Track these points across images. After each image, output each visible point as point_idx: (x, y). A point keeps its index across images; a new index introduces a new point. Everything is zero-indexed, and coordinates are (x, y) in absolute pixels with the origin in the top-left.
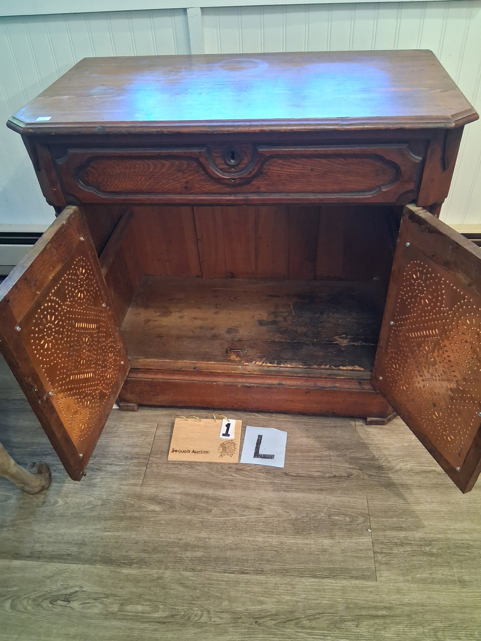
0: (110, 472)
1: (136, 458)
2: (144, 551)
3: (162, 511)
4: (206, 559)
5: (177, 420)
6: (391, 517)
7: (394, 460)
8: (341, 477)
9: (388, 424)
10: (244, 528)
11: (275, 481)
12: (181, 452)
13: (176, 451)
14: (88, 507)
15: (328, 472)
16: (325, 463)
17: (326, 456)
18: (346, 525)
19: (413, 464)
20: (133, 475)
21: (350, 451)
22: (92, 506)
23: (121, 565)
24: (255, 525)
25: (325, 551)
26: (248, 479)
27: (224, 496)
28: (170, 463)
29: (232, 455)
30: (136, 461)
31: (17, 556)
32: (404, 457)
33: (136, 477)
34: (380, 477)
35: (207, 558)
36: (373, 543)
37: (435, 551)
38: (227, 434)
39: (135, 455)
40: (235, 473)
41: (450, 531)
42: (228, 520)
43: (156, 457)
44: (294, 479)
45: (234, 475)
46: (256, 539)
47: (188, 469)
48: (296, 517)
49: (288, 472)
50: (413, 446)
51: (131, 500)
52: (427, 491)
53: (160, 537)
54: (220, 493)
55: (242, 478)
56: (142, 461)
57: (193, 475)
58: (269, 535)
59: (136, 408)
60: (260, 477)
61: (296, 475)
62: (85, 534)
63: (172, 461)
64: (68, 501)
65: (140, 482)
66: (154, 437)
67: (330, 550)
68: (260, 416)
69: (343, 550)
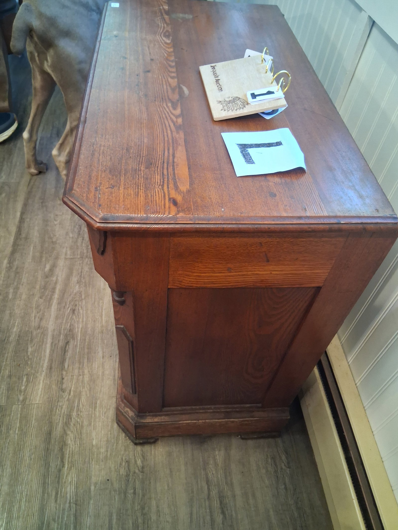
7: (77, 429)
8: (62, 383)
11: (62, 335)
15: (67, 373)
16: (77, 371)
17: (83, 372)
32: (79, 439)
40: (70, 310)
55: (66, 314)
61: (66, 349)
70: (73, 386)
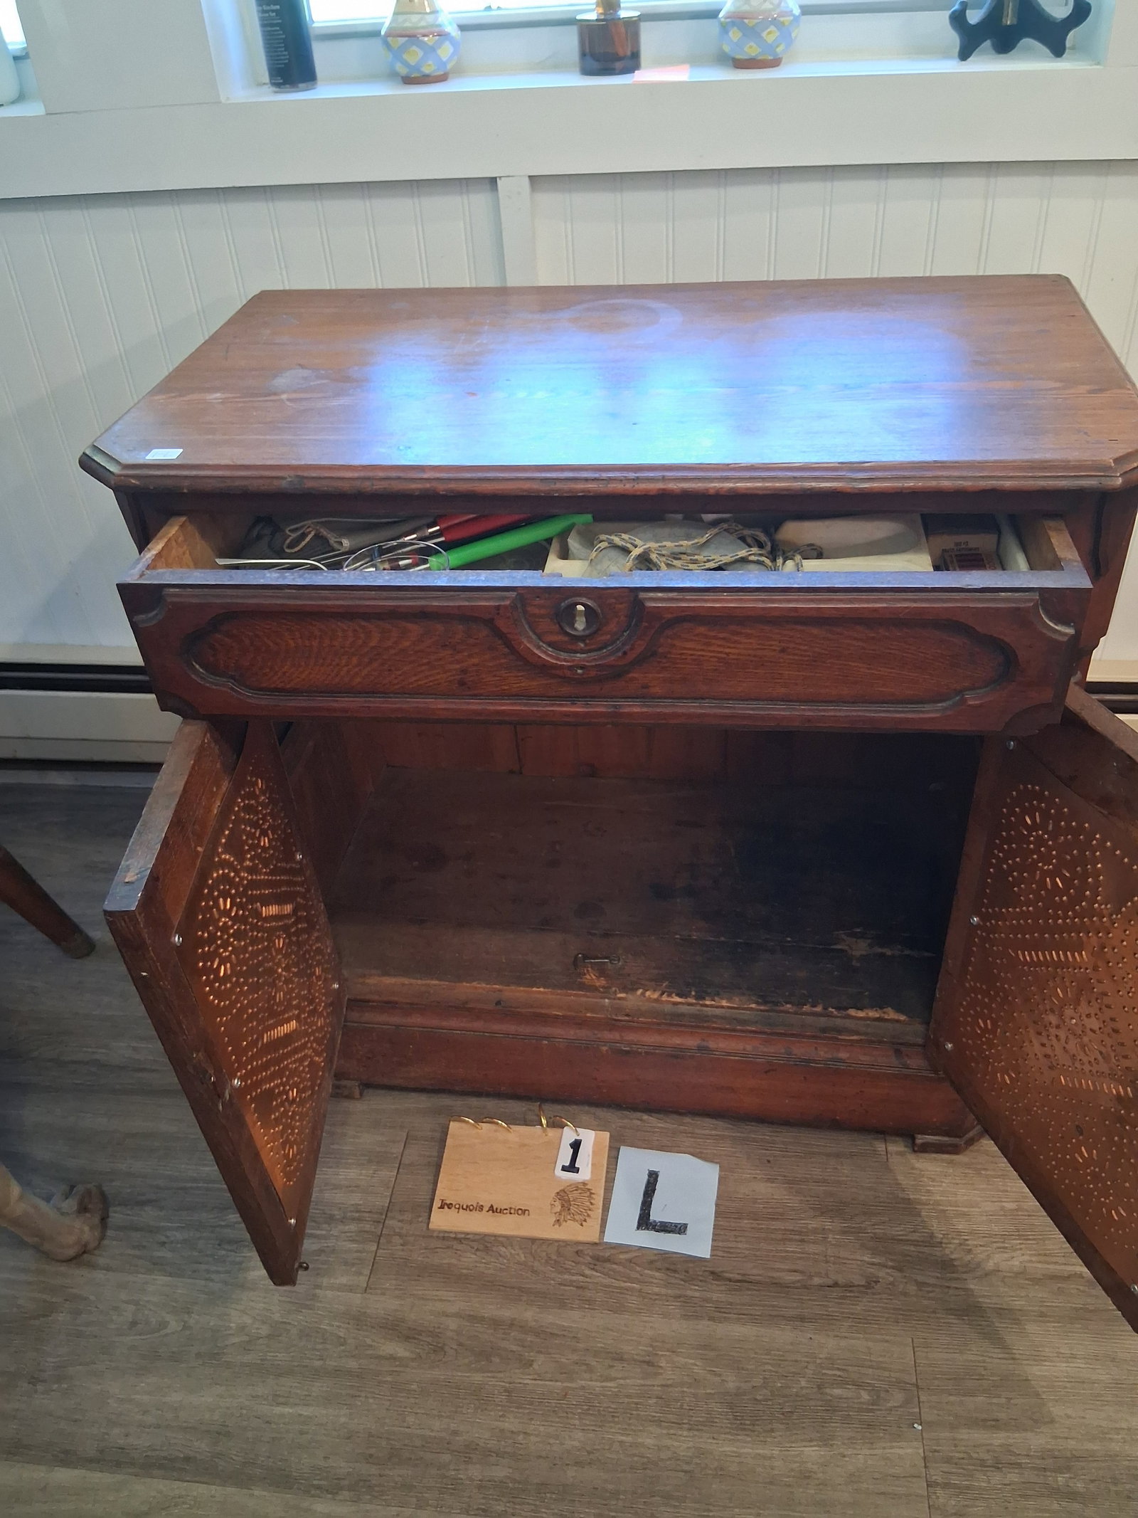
1: (353, 1219)
2: (369, 1459)
3: (413, 1360)
4: (517, 1485)
5: (454, 1126)
6: (972, 1393)
7: (981, 1246)
8: (849, 1286)
9: (967, 1152)
10: (610, 1410)
11: (689, 1293)
13: (449, 1206)
14: (237, 1340)
15: (818, 1274)
16: (812, 1248)
17: (815, 1231)
18: (860, 1410)
19: (1026, 1258)
20: (346, 1263)
21: (875, 1219)
22: (246, 1338)
23: (313, 1492)
24: (637, 1404)
25: (808, 1477)
26: (623, 1285)
27: (563, 1326)
28: (435, 1234)
29: (585, 1221)
30: (353, 1227)
31: (67, 1458)
32: (1005, 1239)
33: (353, 1269)
34: (946, 1290)
35: (519, 1483)
36: (925, 1458)
37: (1080, 1486)
38: (572, 1168)
39: (351, 1211)
40: (593, 1269)
41: (1118, 1434)
42: (573, 1389)
43: (401, 1218)
44: (735, 1290)
45: (588, 1272)
46: (640, 1440)
47: (478, 1253)
48: (739, 1388)
49: (720, 1269)
50: (1027, 1211)
51: (339, 1327)
52: (1059, 1326)
53: (405, 1424)
54: (553, 1318)
55: (607, 1281)
56: (368, 1227)
57: (489, 1268)
58: (672, 1431)
59: (357, 1092)
60: (651, 1280)
61: (739, 1277)
62: (228, 1408)
63: (440, 1232)
64: (192, 1322)
65: (363, 1280)
66: (397, 1165)
67: (820, 1475)
68: (653, 1122)
69: (852, 1475)
70: (857, 1257)
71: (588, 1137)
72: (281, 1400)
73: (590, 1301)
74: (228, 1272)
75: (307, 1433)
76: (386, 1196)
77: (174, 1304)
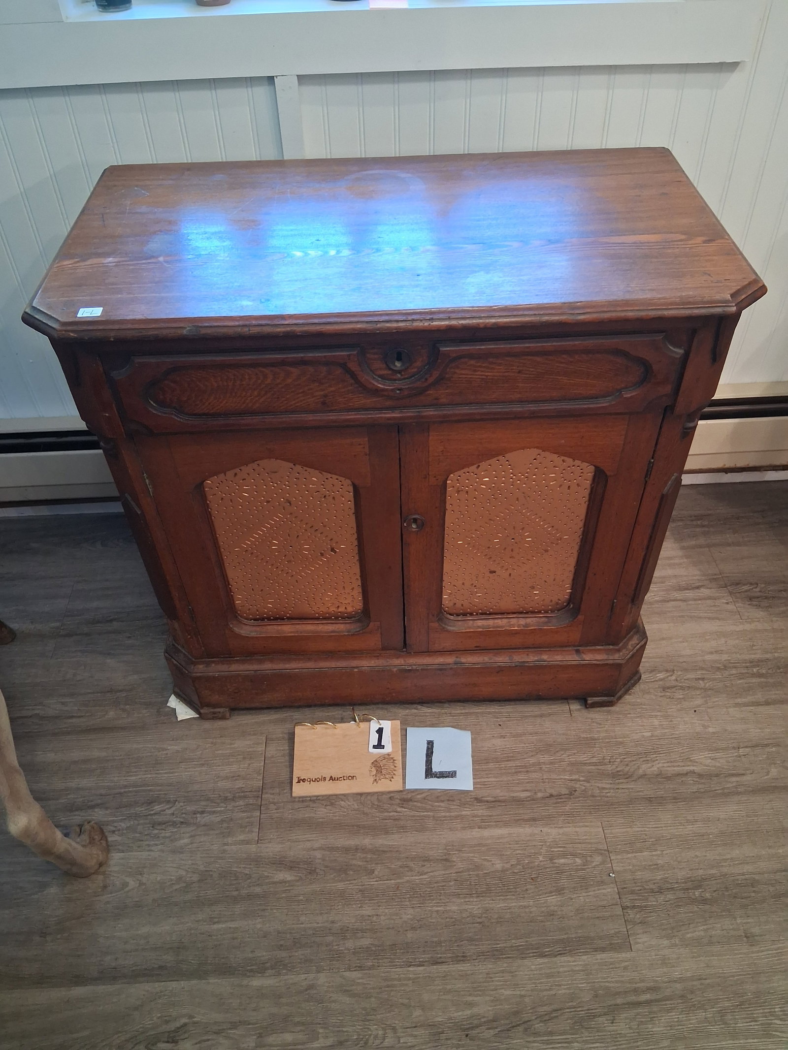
0: (204, 825)
1: (240, 797)
2: (280, 947)
3: (298, 881)
4: (377, 948)
5: (298, 729)
6: (640, 851)
7: (633, 761)
8: (559, 796)
9: (618, 705)
10: (427, 892)
11: (464, 813)
12: (311, 780)
13: (304, 780)
14: (177, 887)
15: (540, 791)
16: (534, 775)
17: (534, 765)
18: (577, 870)
19: (660, 765)
20: (241, 827)
21: (568, 753)
22: (184, 885)
23: (248, 974)
24: (443, 886)
25: (553, 915)
26: (422, 814)
27: (389, 845)
28: (297, 800)
29: (393, 778)
30: (241, 803)
31: (79, 980)
32: (647, 755)
33: (247, 830)
34: (617, 791)
35: (379, 946)
36: (619, 893)
37: (708, 895)
38: (379, 746)
39: (238, 792)
40: (402, 807)
41: (726, 862)
42: (402, 883)
43: (274, 792)
44: (491, 807)
45: (399, 809)
46: (448, 908)
47: (328, 807)
48: (503, 866)
49: (480, 796)
50: (657, 736)
51: (245, 868)
52: (685, 804)
53: (300, 922)
54: (381, 841)
55: (413, 813)
56: (251, 801)
57: (336, 816)
58: (467, 900)
59: (228, 715)
60: (440, 809)
61: (493, 799)
62: (181, 931)
63: (300, 797)
64: (144, 880)
65: (254, 836)
66: (263, 759)
67: (559, 913)
68: (425, 710)
69: (578, 910)
70: (562, 777)
71: (386, 725)
72: (216, 920)
73: (403, 827)
74: (162, 844)
75: (236, 938)
76: (260, 780)
77: (130, 870)
